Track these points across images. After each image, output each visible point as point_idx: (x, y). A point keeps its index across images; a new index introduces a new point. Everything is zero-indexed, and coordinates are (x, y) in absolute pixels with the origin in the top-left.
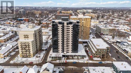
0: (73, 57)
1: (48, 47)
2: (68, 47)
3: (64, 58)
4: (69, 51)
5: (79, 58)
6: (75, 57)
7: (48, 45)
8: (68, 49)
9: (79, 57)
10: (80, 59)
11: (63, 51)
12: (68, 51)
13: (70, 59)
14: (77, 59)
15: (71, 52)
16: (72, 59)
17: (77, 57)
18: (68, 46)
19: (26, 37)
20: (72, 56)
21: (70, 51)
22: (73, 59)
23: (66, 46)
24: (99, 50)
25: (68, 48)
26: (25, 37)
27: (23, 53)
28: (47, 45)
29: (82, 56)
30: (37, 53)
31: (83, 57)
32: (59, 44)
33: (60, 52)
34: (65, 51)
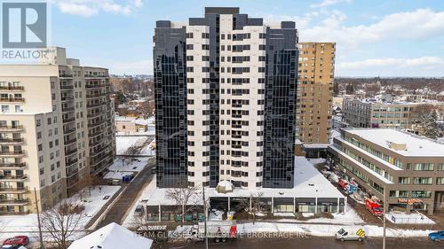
0: (267, 208)
1: (139, 170)
2: (238, 154)
3: (220, 214)
4: (246, 174)
5: (305, 215)
6: (283, 207)
7: (140, 166)
8: (238, 164)
9: (304, 208)
10: (311, 217)
11: (213, 179)
12: (243, 179)
13: (255, 219)
14: (291, 218)
15: (258, 185)
16: (264, 219)
17: (291, 208)
18: (244, 149)
19: (11, 94)
20: (263, 203)
21: (253, 179)
22: (269, 218)
23: (229, 148)
24: (418, 167)
25: (242, 159)
26: (3, 98)
28: (135, 164)
29: (321, 201)
30: (70, 193)
31: (326, 207)
32: (190, 159)
33: (197, 183)
34: (222, 177)
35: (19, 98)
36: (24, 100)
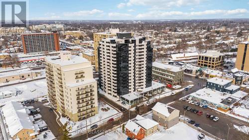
2: (141, 80)
4: (143, 85)
8: (140, 83)
10: (161, 92)
14: (158, 94)
15: (145, 87)
16: (153, 96)
17: (156, 91)
19: (80, 75)
20: (151, 92)
23: (138, 78)
26: (77, 78)
27: (79, 111)
31: (163, 89)
33: (132, 91)
34: (136, 88)
35: (82, 76)
36: (84, 77)
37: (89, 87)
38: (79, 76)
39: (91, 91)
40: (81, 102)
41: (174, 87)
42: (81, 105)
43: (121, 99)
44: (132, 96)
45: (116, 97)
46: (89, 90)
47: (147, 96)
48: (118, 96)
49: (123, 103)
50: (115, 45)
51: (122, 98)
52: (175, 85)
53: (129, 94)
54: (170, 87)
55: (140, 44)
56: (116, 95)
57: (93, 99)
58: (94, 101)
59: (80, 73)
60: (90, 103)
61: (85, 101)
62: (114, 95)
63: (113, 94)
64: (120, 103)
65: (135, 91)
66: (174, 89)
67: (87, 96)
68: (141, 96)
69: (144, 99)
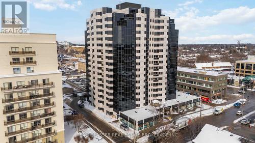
2: (157, 84)
4: (162, 94)
8: (157, 90)
12: (159, 98)
18: (159, 81)
23: (153, 82)
25: (159, 87)
26: (16, 61)
33: (142, 105)
34: (150, 99)
35: (29, 61)
36: (35, 63)
37: (41, 82)
38: (22, 58)
39: (47, 92)
40: (17, 118)
41: (214, 102)
42: (16, 127)
43: (120, 118)
44: (141, 113)
45: (111, 114)
46: (41, 92)
47: (169, 115)
48: (115, 113)
49: (124, 126)
50: (110, 15)
51: (122, 116)
52: (214, 98)
53: (137, 109)
54: (207, 101)
55: (157, 19)
56: (111, 110)
57: (53, 114)
58: (53, 119)
59: (23, 53)
60: (43, 122)
61: (29, 116)
62: (107, 112)
63: (106, 108)
64: (117, 127)
65: (146, 104)
66: (214, 105)
67: (35, 105)
68: (158, 113)
69: (165, 121)
